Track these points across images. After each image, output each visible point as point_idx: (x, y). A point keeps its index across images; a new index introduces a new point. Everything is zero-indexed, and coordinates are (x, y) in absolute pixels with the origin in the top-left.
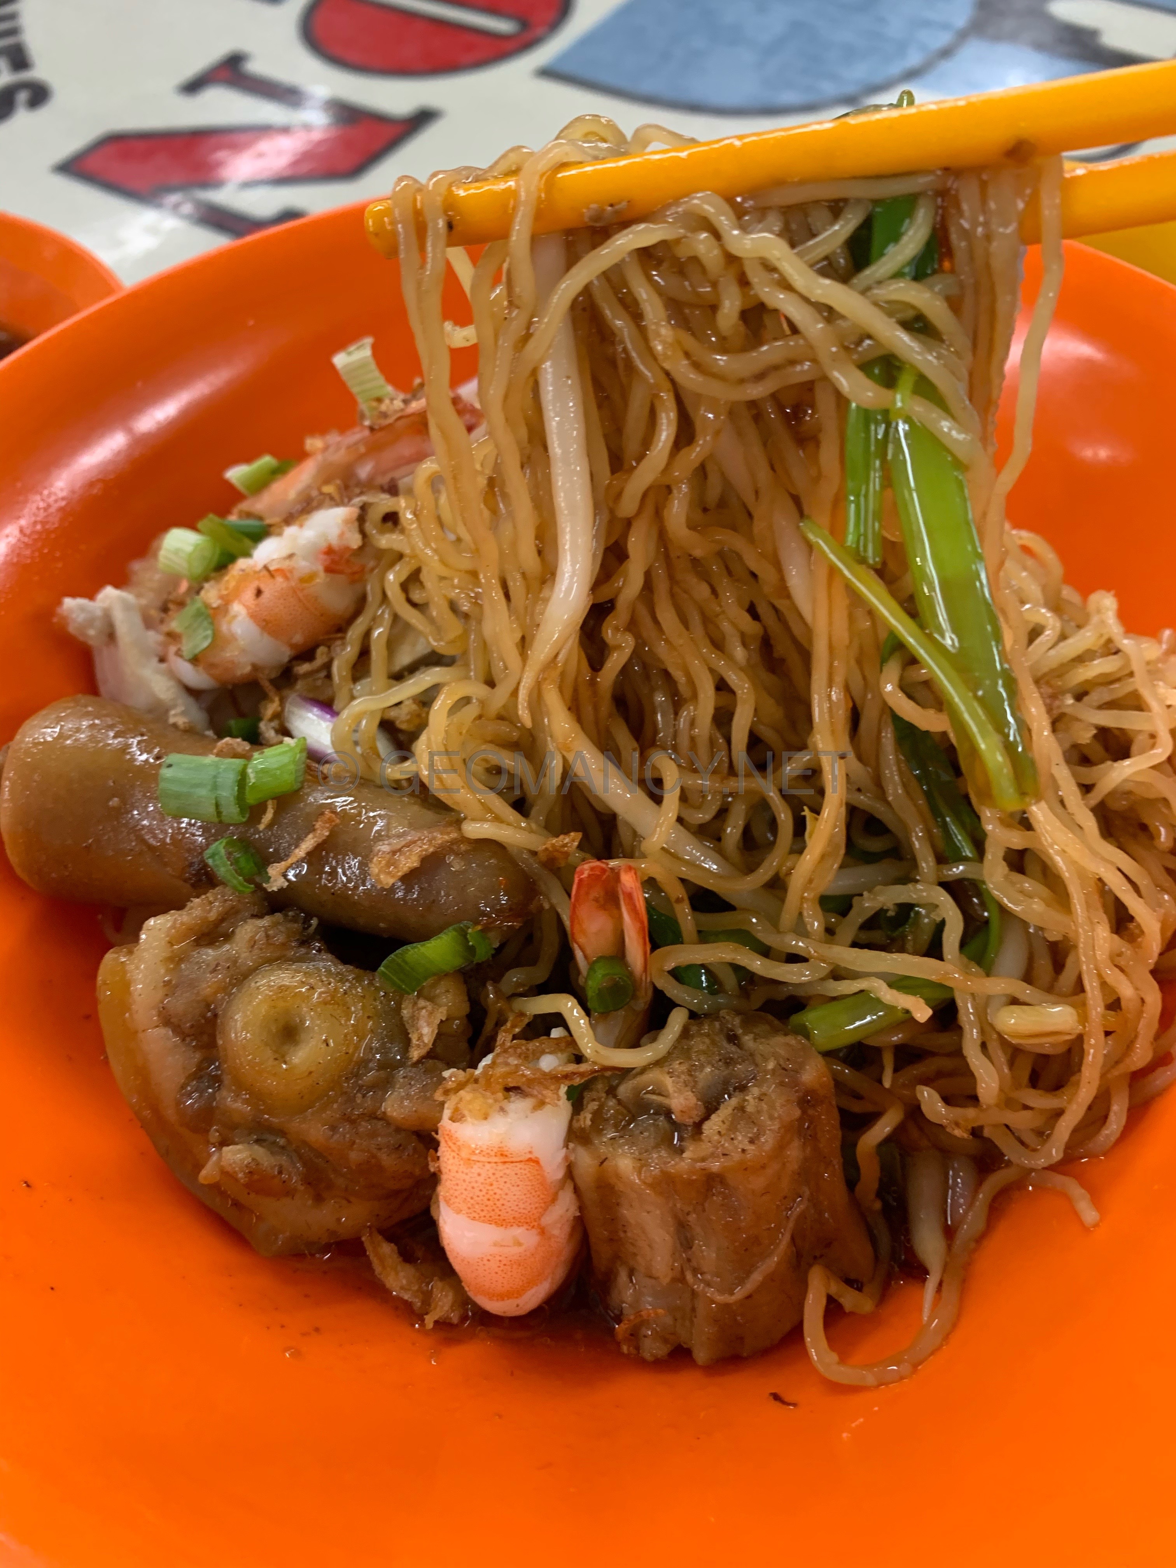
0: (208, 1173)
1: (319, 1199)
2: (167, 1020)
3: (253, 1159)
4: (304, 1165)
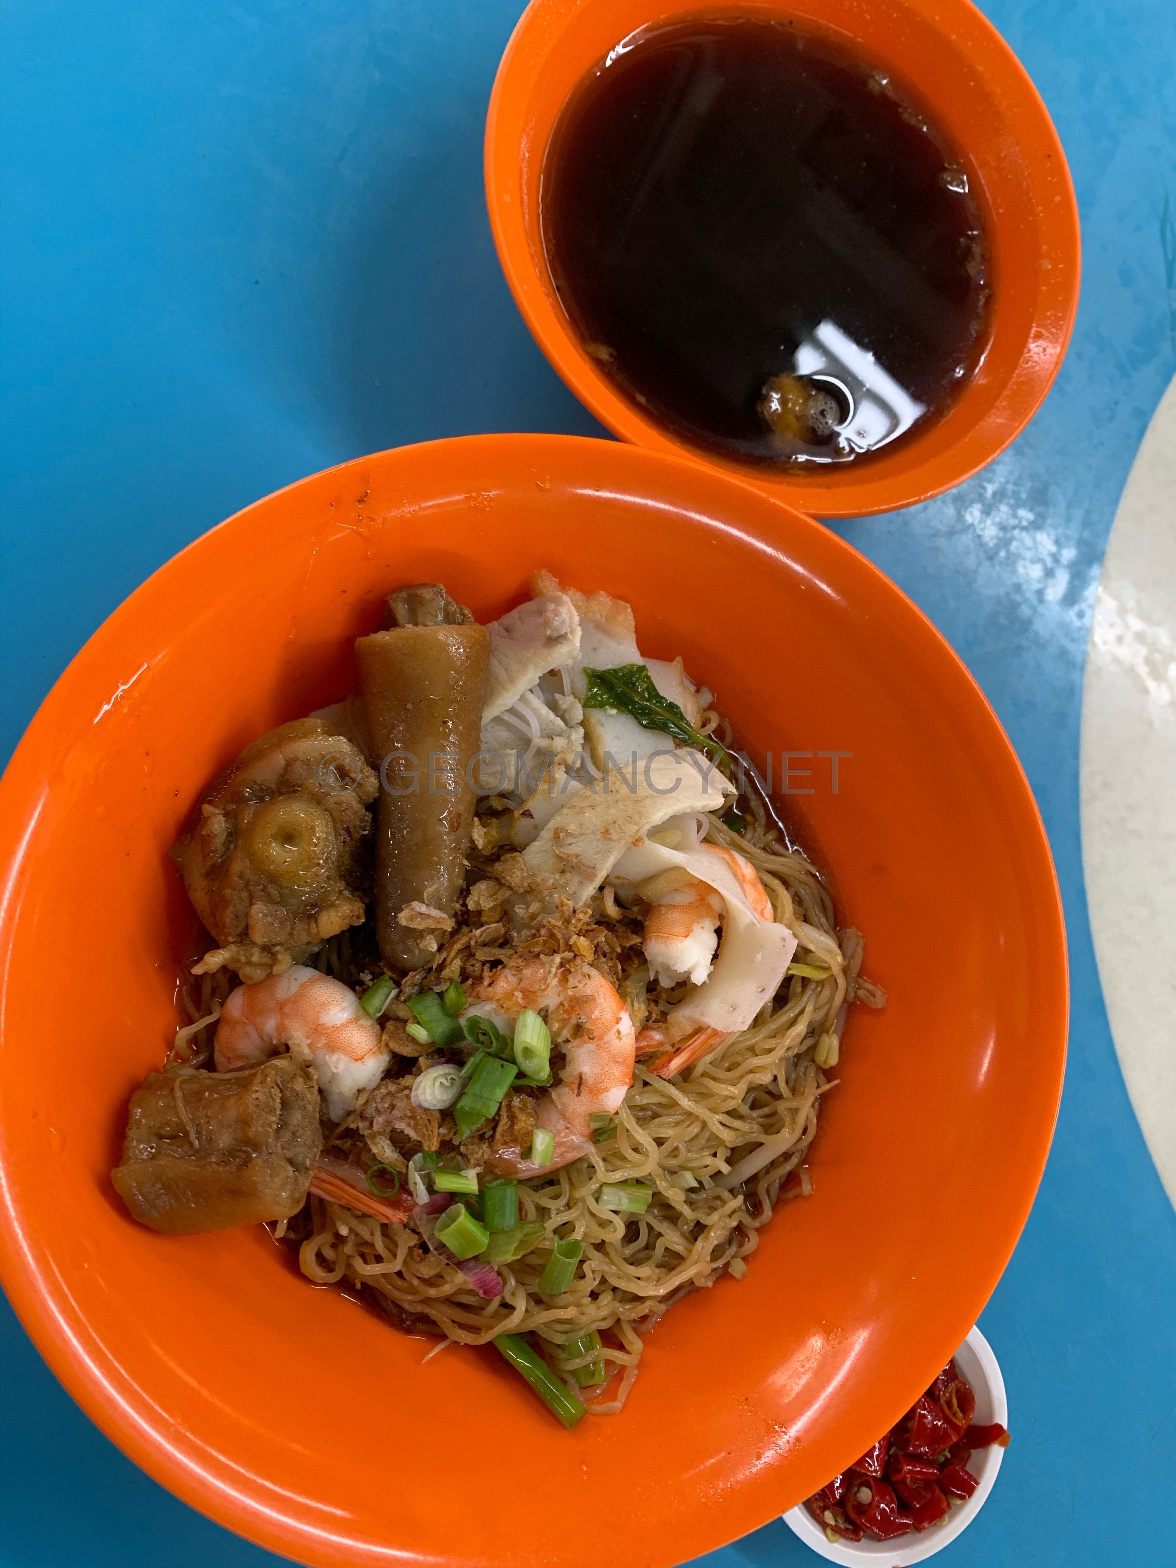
0: (207, 808)
1: (207, 875)
2: (289, 764)
3: (216, 835)
4: (222, 863)
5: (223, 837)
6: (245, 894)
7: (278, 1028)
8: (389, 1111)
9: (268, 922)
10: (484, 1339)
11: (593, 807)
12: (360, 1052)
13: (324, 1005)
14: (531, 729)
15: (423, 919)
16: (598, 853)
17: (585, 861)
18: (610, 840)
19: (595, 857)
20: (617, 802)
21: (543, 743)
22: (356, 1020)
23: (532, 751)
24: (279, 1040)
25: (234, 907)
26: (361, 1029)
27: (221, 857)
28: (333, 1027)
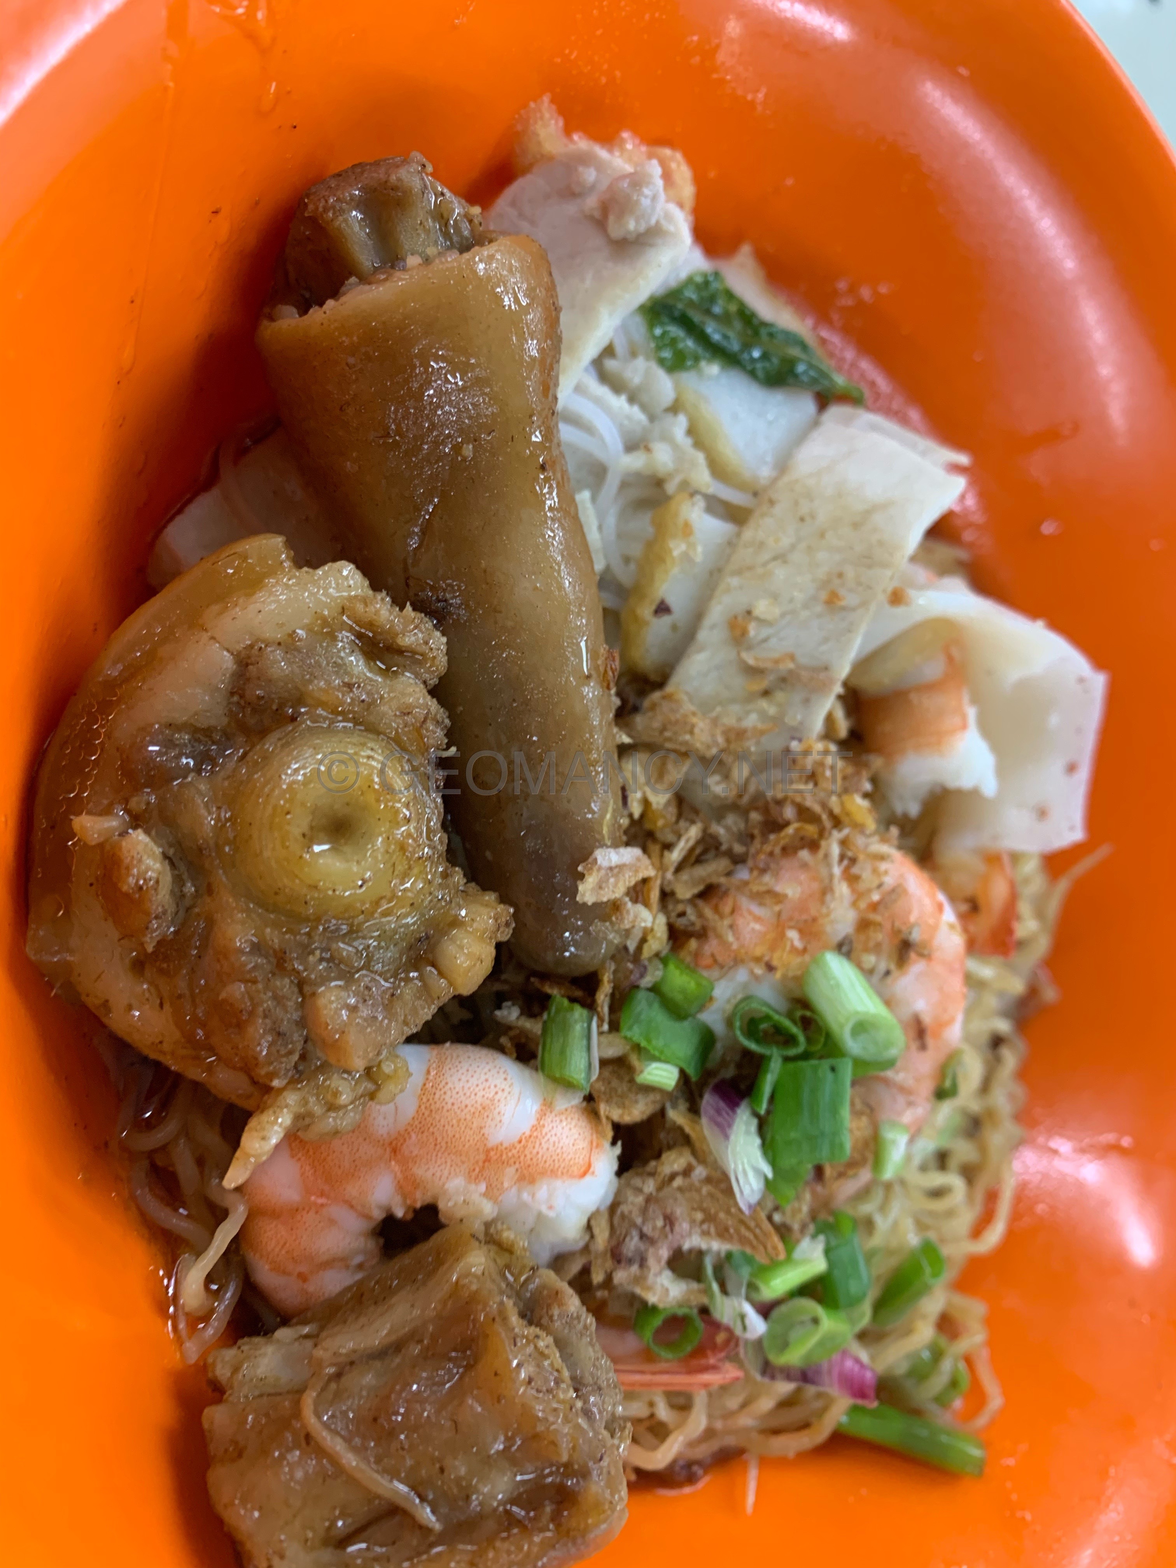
2: (244, 659)
5: (167, 879)
6: (284, 985)
7: (401, 1187)
8: (668, 1228)
9: (365, 1020)
10: (822, 1433)
11: (781, 557)
12: (581, 1160)
13: (485, 1109)
14: (602, 439)
15: (616, 876)
16: (826, 640)
17: (803, 660)
18: (844, 608)
19: (824, 648)
20: (822, 535)
21: (635, 462)
22: (547, 1105)
23: (612, 483)
24: (408, 1208)
25: (265, 1017)
26: (563, 1118)
27: (173, 923)
28: (520, 1142)
